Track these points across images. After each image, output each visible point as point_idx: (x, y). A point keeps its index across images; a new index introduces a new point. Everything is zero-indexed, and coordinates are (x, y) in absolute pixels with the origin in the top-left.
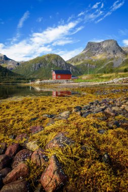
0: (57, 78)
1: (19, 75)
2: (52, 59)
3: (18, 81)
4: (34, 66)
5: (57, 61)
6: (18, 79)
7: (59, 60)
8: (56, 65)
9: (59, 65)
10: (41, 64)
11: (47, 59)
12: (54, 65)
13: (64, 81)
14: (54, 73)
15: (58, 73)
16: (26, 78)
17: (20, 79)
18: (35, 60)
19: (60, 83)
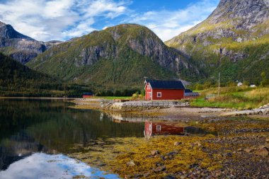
0: (155, 98)
1: (47, 76)
2: (129, 37)
3: (44, 91)
4: (83, 55)
5: (141, 42)
6: (42, 87)
7: (147, 40)
8: (140, 52)
9: (148, 51)
10: (103, 48)
11: (116, 37)
12: (135, 52)
13: (170, 102)
14: (149, 87)
15: (156, 86)
16: (64, 85)
17: (49, 87)
18: (86, 39)
19: (161, 108)
